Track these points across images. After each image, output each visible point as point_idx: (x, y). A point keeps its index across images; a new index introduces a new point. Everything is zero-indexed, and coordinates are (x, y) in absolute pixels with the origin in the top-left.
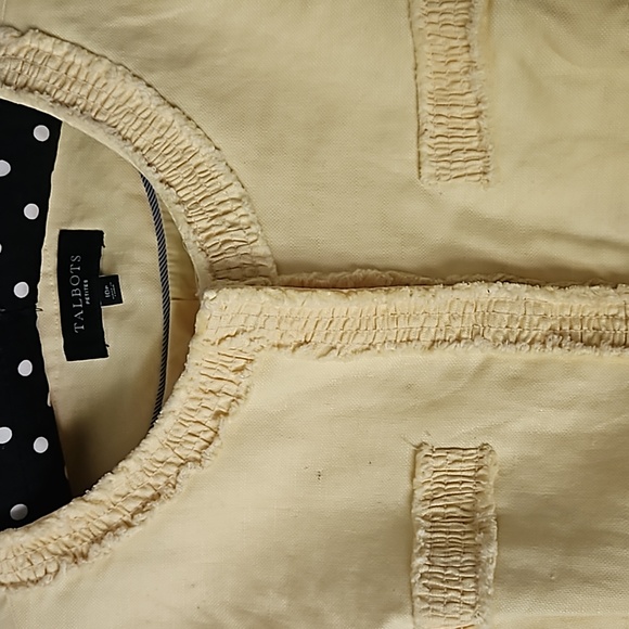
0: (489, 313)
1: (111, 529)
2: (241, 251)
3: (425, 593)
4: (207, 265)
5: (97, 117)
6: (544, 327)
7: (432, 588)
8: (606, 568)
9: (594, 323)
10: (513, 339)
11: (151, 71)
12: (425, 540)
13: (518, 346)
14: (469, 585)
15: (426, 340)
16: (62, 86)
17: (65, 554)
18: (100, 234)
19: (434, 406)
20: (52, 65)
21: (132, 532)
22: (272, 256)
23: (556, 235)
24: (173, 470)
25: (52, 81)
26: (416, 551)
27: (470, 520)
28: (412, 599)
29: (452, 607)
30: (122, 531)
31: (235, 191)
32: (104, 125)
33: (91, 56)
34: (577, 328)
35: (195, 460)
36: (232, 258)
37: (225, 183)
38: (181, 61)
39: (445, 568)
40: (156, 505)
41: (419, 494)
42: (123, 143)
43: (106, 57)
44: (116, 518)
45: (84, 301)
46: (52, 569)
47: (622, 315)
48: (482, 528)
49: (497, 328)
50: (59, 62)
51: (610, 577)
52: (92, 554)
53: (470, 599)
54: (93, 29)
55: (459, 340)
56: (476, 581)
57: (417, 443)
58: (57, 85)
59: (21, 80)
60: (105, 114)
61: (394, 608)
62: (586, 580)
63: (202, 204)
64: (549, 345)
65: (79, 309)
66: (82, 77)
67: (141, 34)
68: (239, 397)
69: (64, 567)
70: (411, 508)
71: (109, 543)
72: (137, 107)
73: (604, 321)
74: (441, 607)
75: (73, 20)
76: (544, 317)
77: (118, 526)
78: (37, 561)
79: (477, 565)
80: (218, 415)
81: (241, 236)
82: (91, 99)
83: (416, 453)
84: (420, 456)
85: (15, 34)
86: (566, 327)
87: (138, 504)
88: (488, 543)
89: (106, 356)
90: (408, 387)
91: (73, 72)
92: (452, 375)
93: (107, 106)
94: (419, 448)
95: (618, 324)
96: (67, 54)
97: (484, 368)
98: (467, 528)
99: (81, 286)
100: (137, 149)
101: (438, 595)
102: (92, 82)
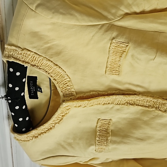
0: (115, 100)
1: (42, 133)
2: (69, 91)
3: (98, 143)
4: (63, 95)
5: (40, 68)
6: (125, 102)
7: (99, 143)
8: (128, 141)
9: (134, 101)
10: (119, 104)
11: (52, 58)
12: (98, 134)
13: (120, 105)
14: (105, 143)
15: (103, 103)
16: (32, 61)
17: (34, 137)
18: (36, 77)
19: (103, 113)
20: (30, 57)
21: (46, 134)
22: (75, 91)
23: (130, 84)
24: (54, 124)
25: (30, 60)
26: (97, 137)
27: (106, 131)
28: (96, 144)
29: (102, 146)
30: (44, 134)
31: (69, 79)
32: (42, 69)
33: (39, 56)
34: (131, 102)
35: (58, 123)
36: (67, 93)
37: (66, 78)
38: (58, 54)
39: (102, 140)
40: (51, 130)
41: (98, 126)
42: (46, 73)
43: (42, 56)
44: (43, 131)
45: (33, 90)
46: (31, 138)
47: (139, 100)
48: (108, 133)
49: (116, 102)
50: (31, 56)
51: (128, 143)
52: (38, 137)
53: (105, 145)
54: (39, 49)
55: (109, 103)
56: (107, 142)
57: (99, 118)
58: (31, 61)
59: (23, 60)
60: (42, 67)
61: (92, 145)
62: (125, 143)
63: (62, 82)
64: (125, 105)
65: (32, 91)
66: (36, 59)
67: (49, 48)
68: (67, 113)
69: (33, 139)
70: (96, 128)
71: (42, 135)
72: (49, 65)
73: (136, 100)
74: (100, 146)
75: (35, 47)
76: (125, 100)
77: (43, 132)
78: (28, 138)
79: (107, 139)
80: (63, 116)
81: (69, 88)
82: (39, 64)
83: (98, 120)
84: (99, 121)
85: (21, 49)
86: (129, 102)
87: (47, 129)
88: (109, 136)
89: (38, 99)
90: (98, 110)
91: (34, 58)
92: (106, 108)
93: (42, 65)
94: (99, 119)
95: (138, 101)
96: (33, 54)
97: (112, 108)
98: (106, 132)
99: (33, 88)
100: (49, 73)
101: (100, 144)
102: (39, 60)
